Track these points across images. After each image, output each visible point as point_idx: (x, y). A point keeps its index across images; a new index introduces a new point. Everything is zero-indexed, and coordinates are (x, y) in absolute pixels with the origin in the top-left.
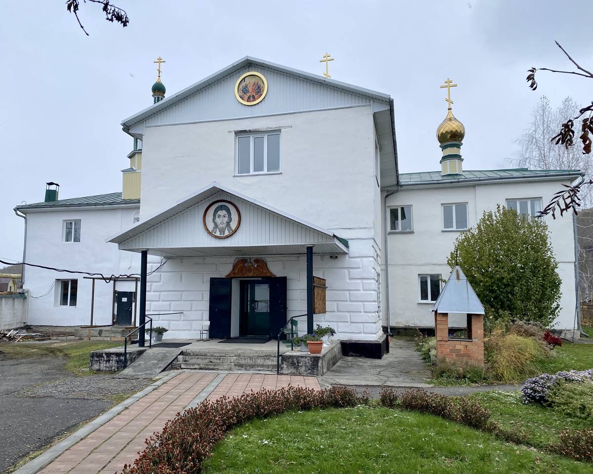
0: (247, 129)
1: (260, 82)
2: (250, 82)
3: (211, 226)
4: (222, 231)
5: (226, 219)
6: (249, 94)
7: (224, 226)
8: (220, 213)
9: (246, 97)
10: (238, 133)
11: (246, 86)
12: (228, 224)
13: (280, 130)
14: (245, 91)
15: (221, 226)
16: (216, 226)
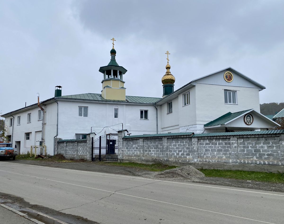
0: (228, 89)
1: (231, 75)
2: (228, 75)
3: (246, 121)
4: (249, 123)
5: (250, 119)
6: (228, 78)
7: (249, 121)
8: (248, 117)
9: (227, 79)
10: (225, 90)
11: (227, 76)
12: (250, 121)
13: (236, 91)
14: (226, 77)
15: (248, 121)
16: (247, 121)
